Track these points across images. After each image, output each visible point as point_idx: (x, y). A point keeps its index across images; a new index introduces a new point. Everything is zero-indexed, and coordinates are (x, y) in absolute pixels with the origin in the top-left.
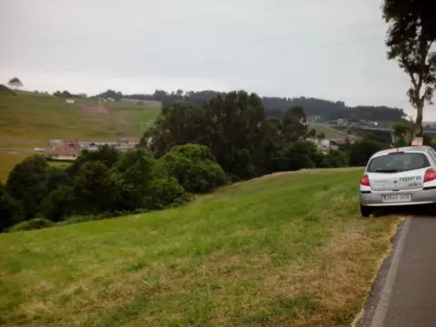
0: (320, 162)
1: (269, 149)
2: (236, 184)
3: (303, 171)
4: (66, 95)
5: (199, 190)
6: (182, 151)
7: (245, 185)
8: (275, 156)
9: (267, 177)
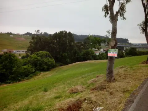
0: (95, 58)
1: (75, 53)
2: (62, 67)
3: (88, 61)
4: (11, 34)
5: (43, 70)
6: (37, 54)
7: (65, 67)
8: (78, 55)
9: (74, 64)
